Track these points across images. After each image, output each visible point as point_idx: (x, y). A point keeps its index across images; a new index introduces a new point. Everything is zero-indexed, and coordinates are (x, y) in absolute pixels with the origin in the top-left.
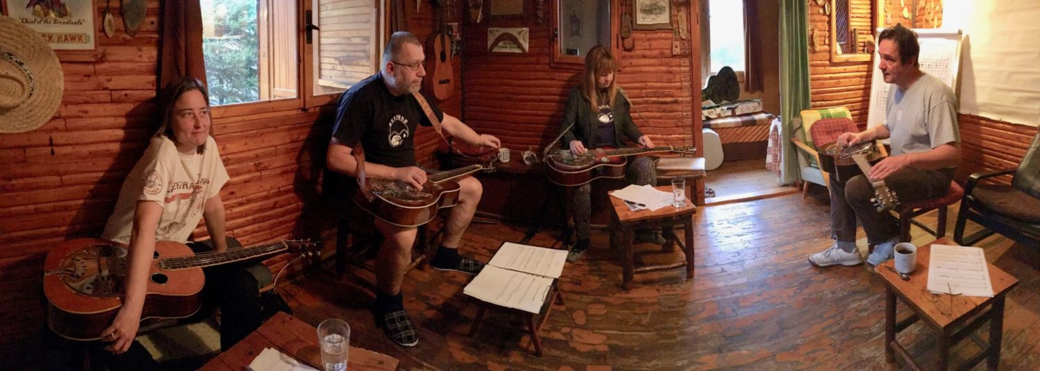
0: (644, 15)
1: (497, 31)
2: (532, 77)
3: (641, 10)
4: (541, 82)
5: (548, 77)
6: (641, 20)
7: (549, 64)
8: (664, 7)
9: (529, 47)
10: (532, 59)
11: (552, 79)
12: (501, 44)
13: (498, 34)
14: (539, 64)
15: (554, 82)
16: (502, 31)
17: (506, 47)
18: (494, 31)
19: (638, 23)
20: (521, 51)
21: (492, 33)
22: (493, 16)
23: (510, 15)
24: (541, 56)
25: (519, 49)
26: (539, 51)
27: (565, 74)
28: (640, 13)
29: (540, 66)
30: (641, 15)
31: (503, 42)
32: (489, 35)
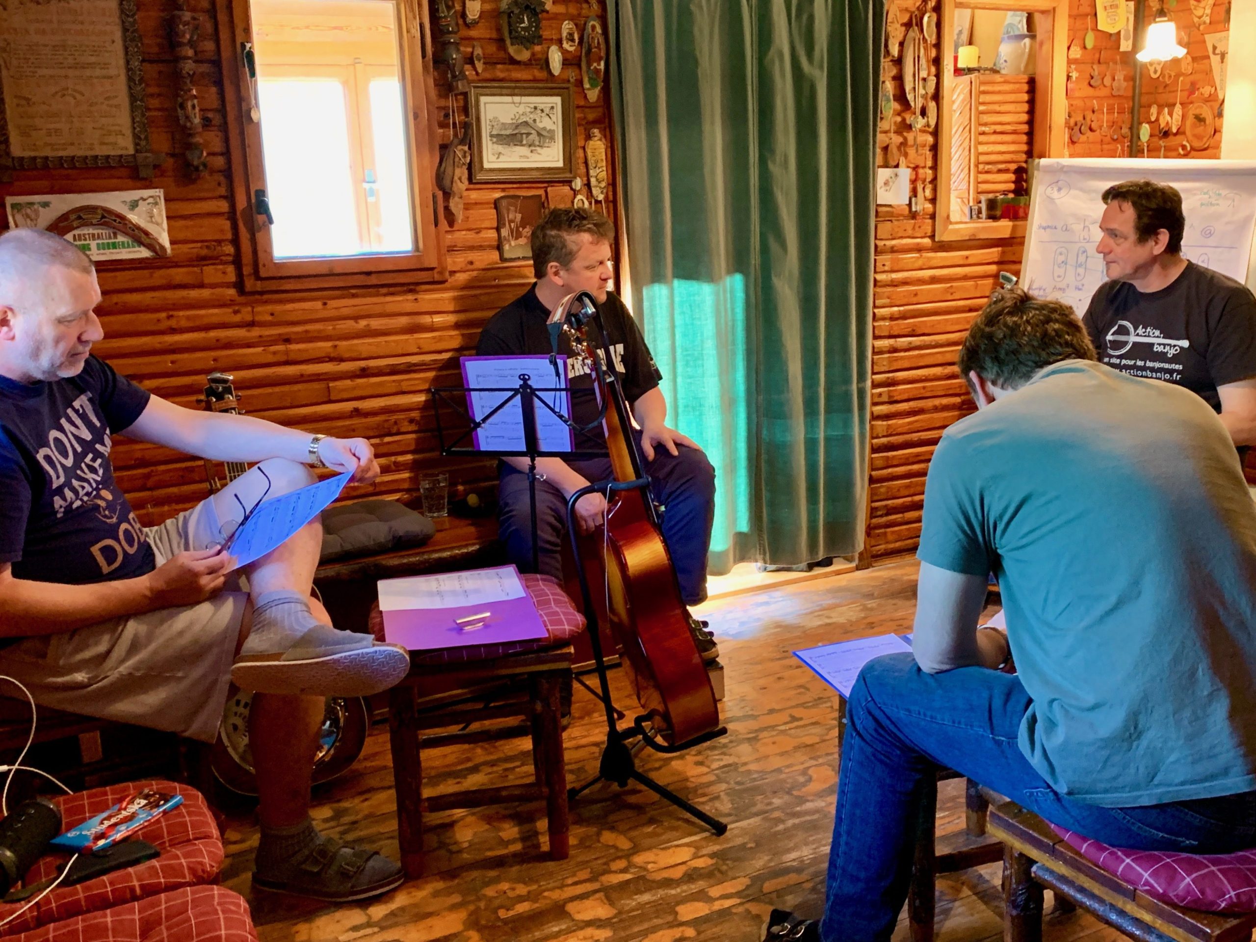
0: (500, 148)
1: (46, 205)
2: (184, 323)
3: (492, 136)
4: (213, 334)
5: (237, 318)
6: (493, 158)
7: (239, 286)
8: (551, 132)
9: (172, 243)
10: (179, 274)
11: (251, 324)
14: (201, 286)
15: (256, 332)
16: (62, 203)
19: (486, 165)
20: (144, 253)
21: (29, 211)
22: (22, 159)
23: (86, 157)
24: (207, 265)
25: (142, 249)
26: (204, 252)
27: (289, 306)
28: (490, 143)
29: (205, 293)
30: (495, 146)
31: (76, 232)
32: (18, 217)
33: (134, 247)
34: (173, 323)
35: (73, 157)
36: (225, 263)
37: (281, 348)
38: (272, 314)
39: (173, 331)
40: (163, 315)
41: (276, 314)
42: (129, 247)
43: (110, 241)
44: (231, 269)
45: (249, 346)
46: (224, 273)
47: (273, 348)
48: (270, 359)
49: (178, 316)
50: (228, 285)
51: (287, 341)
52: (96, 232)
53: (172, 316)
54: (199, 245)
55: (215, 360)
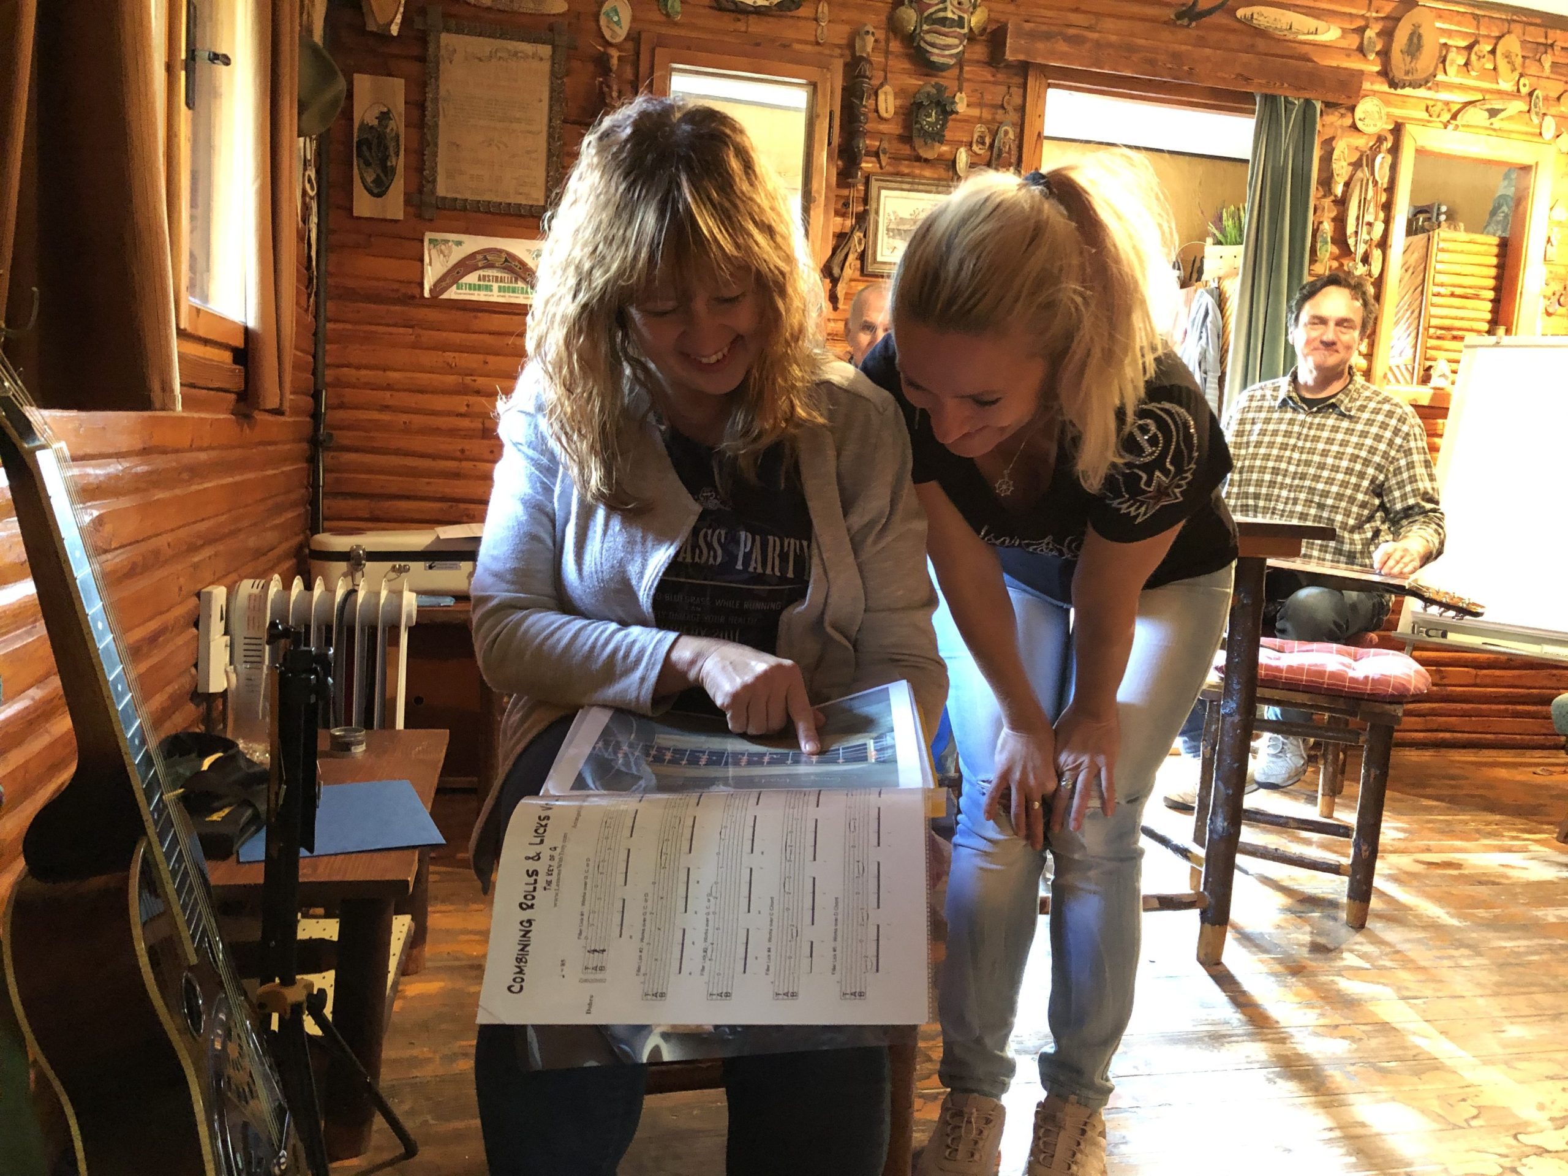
0: (895, 243)
1: (459, 243)
3: (888, 228)
6: (887, 252)
12: (472, 278)
13: (457, 254)
16: (473, 244)
17: (489, 288)
18: (446, 241)
19: (880, 258)
21: (443, 247)
22: (444, 198)
23: (501, 204)
28: (886, 237)
30: (891, 240)
31: (481, 272)
32: (434, 252)
35: (489, 202)
42: (526, 294)
43: (510, 285)
52: (499, 275)
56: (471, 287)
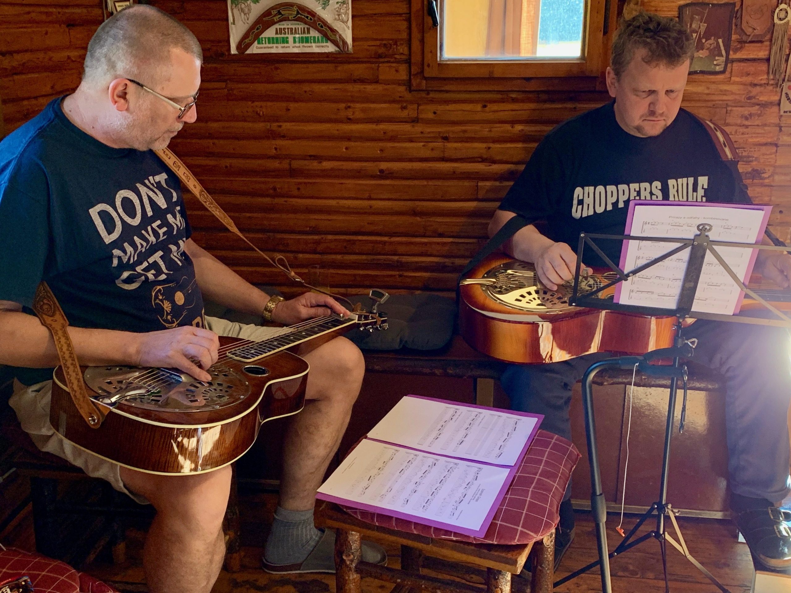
1: (256, 1)
2: (359, 115)
4: (383, 126)
5: (404, 114)
7: (408, 84)
9: (354, 40)
10: (359, 70)
11: (415, 121)
12: (270, 33)
13: (255, 11)
14: (377, 82)
15: (419, 128)
17: (285, 40)
18: (246, 0)
20: (330, 48)
21: (243, 5)
24: (383, 62)
25: (329, 44)
26: (382, 50)
27: (451, 107)
29: (379, 88)
31: (277, 26)
32: (236, 11)
33: (322, 42)
34: (350, 114)
36: (398, 62)
37: (439, 144)
38: (435, 113)
39: (350, 120)
40: (342, 106)
41: (438, 112)
42: (318, 41)
43: (304, 36)
44: (403, 68)
45: (411, 140)
46: (397, 71)
47: (432, 145)
48: (427, 153)
49: (355, 108)
50: (399, 83)
51: (446, 139)
52: (293, 27)
53: (349, 107)
54: (378, 43)
55: (381, 150)
56: (271, 40)
